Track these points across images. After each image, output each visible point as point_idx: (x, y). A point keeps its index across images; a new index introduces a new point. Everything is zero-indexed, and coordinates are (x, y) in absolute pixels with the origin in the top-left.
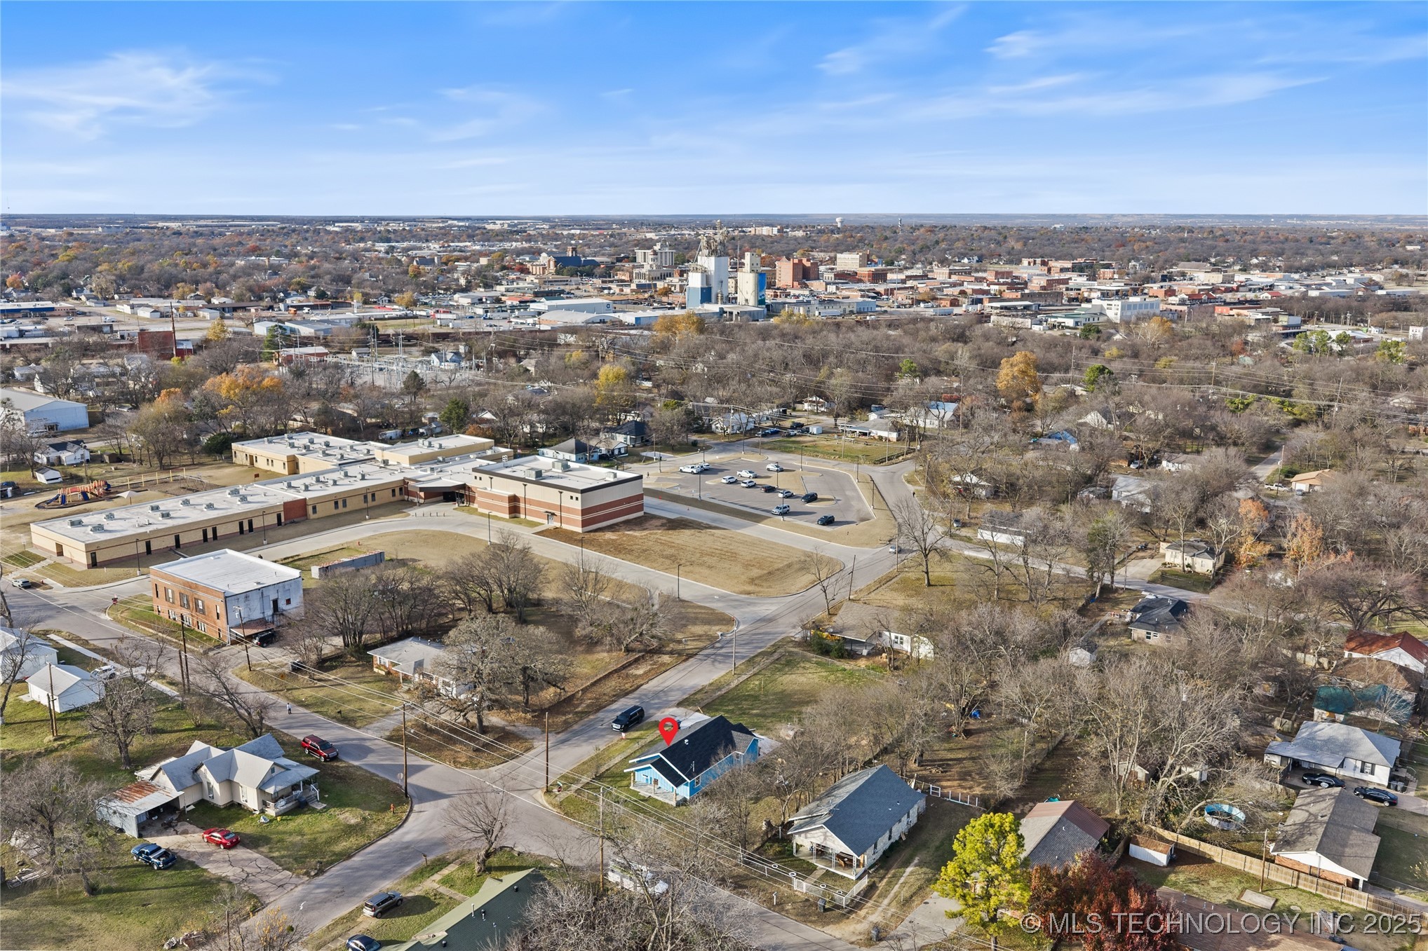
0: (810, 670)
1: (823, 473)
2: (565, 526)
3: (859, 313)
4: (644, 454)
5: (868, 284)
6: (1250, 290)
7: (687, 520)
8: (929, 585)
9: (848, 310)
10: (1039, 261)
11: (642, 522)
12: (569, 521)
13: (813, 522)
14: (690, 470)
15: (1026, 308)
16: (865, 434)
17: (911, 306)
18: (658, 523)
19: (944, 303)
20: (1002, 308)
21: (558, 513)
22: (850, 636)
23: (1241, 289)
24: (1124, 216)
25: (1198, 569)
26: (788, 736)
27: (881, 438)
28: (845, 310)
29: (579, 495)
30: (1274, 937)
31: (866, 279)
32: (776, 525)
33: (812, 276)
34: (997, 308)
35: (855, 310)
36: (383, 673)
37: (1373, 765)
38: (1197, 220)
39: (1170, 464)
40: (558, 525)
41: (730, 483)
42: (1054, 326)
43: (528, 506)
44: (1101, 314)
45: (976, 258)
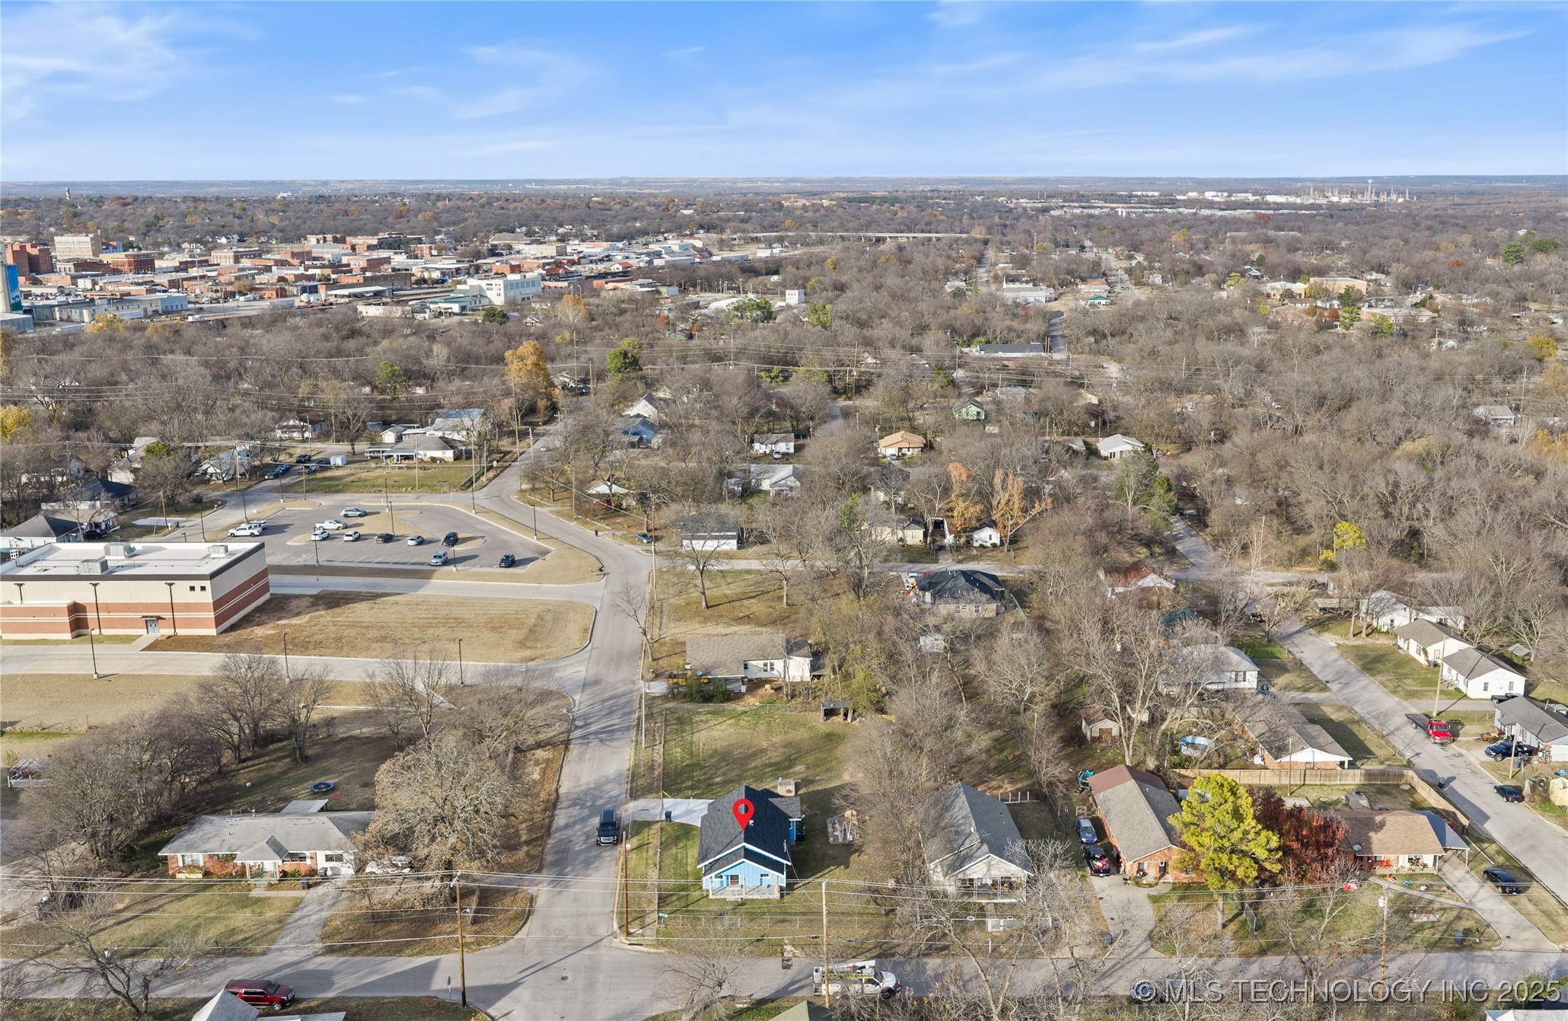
0: (711, 723)
1: (422, 510)
2: (181, 632)
3: (167, 312)
4: (141, 522)
5: (131, 275)
6: (591, 262)
7: (337, 593)
8: (708, 607)
9: (150, 311)
10: (329, 237)
11: (279, 606)
12: (189, 623)
13: (491, 566)
14: (248, 532)
15: (377, 294)
16: (407, 458)
17: (226, 300)
18: (305, 603)
19: (267, 294)
20: (349, 296)
21: (167, 615)
22: (721, 674)
23: (582, 261)
24: (342, 182)
25: (910, 541)
26: (789, 791)
27: (434, 460)
28: (145, 310)
29: (207, 584)
30: (1378, 818)
31: (126, 268)
32: (450, 576)
33: (43, 267)
34: (343, 296)
35: (159, 309)
36: (200, 876)
37: (1245, 673)
38: (430, 186)
39: (763, 447)
40: (170, 632)
41: (324, 539)
42: (441, 314)
43: (103, 615)
44: (482, 296)
45: (236, 237)
